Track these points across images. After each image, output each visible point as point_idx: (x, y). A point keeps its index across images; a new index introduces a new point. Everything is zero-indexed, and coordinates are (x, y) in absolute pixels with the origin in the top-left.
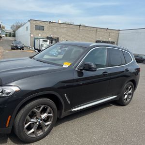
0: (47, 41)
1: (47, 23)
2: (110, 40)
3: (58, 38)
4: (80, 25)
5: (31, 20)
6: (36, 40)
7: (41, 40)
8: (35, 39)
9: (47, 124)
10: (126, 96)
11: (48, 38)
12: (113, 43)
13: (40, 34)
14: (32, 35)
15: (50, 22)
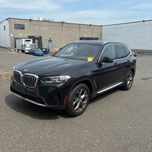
0: (30, 41)
1: (27, 21)
2: (94, 36)
3: (41, 37)
4: (63, 23)
5: (9, 18)
6: (17, 41)
7: (24, 40)
8: (15, 39)
9: (84, 102)
10: (128, 82)
11: (30, 37)
12: (97, 39)
13: (20, 33)
14: (12, 35)
15: (31, 20)
